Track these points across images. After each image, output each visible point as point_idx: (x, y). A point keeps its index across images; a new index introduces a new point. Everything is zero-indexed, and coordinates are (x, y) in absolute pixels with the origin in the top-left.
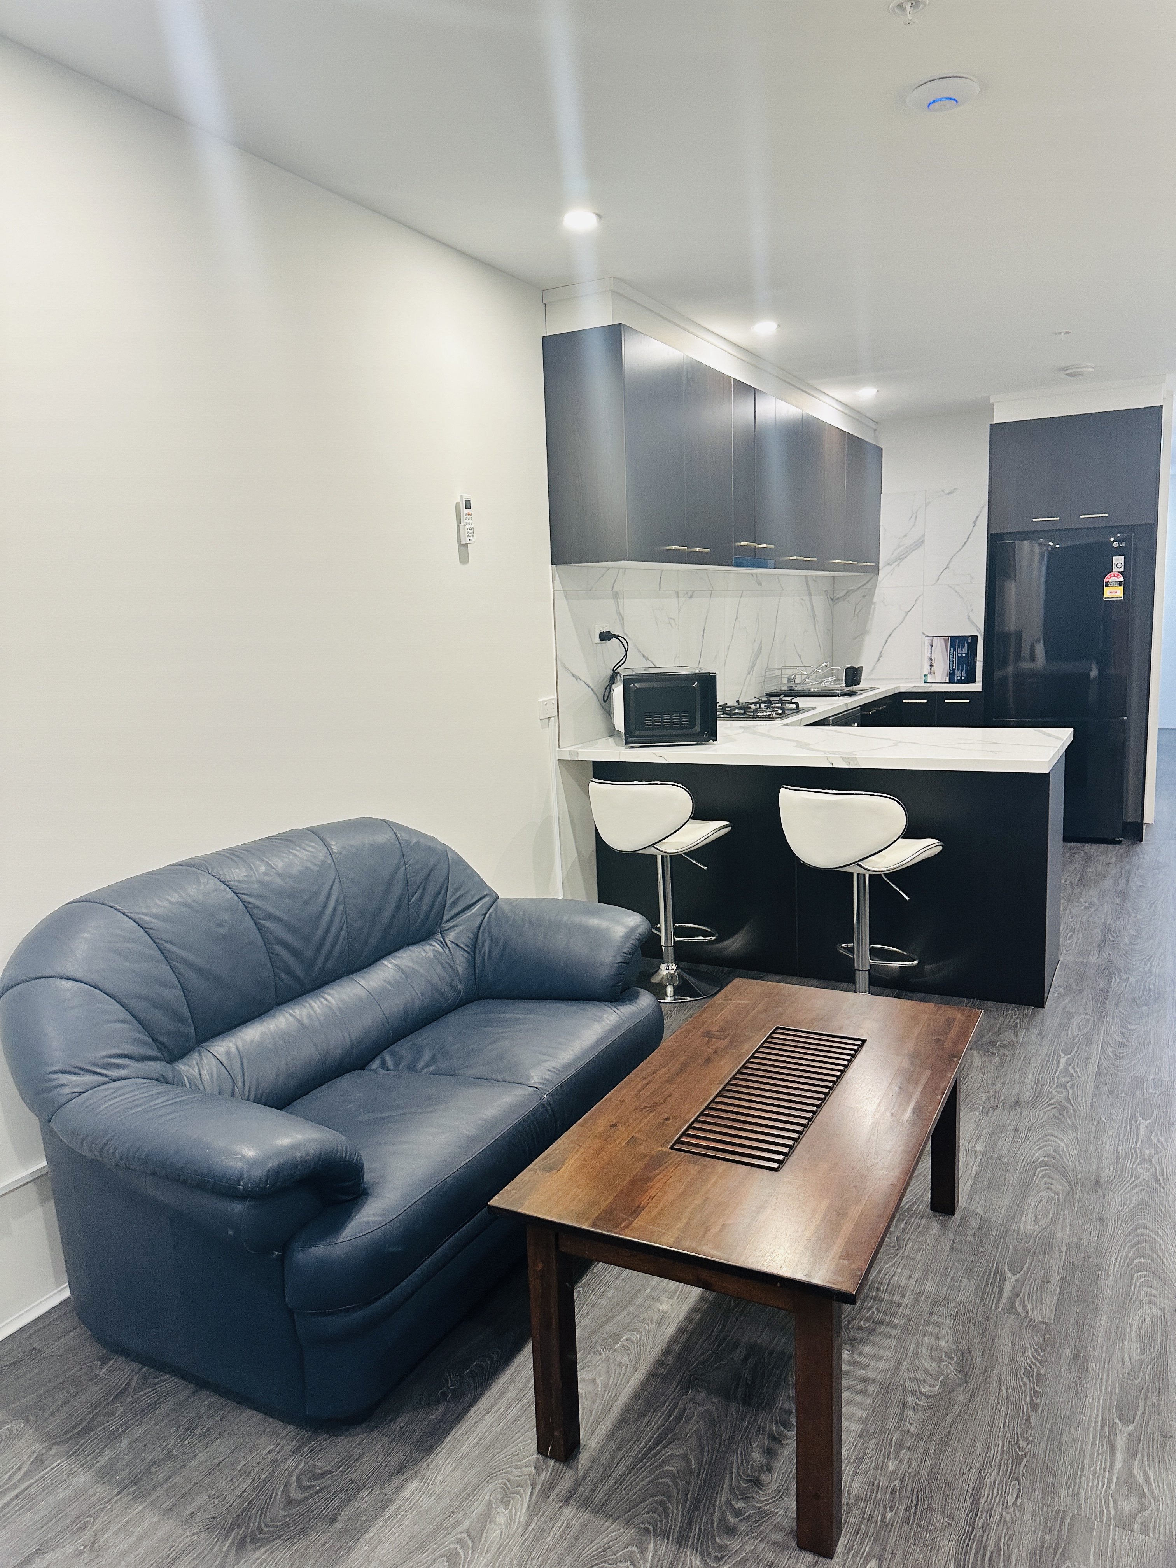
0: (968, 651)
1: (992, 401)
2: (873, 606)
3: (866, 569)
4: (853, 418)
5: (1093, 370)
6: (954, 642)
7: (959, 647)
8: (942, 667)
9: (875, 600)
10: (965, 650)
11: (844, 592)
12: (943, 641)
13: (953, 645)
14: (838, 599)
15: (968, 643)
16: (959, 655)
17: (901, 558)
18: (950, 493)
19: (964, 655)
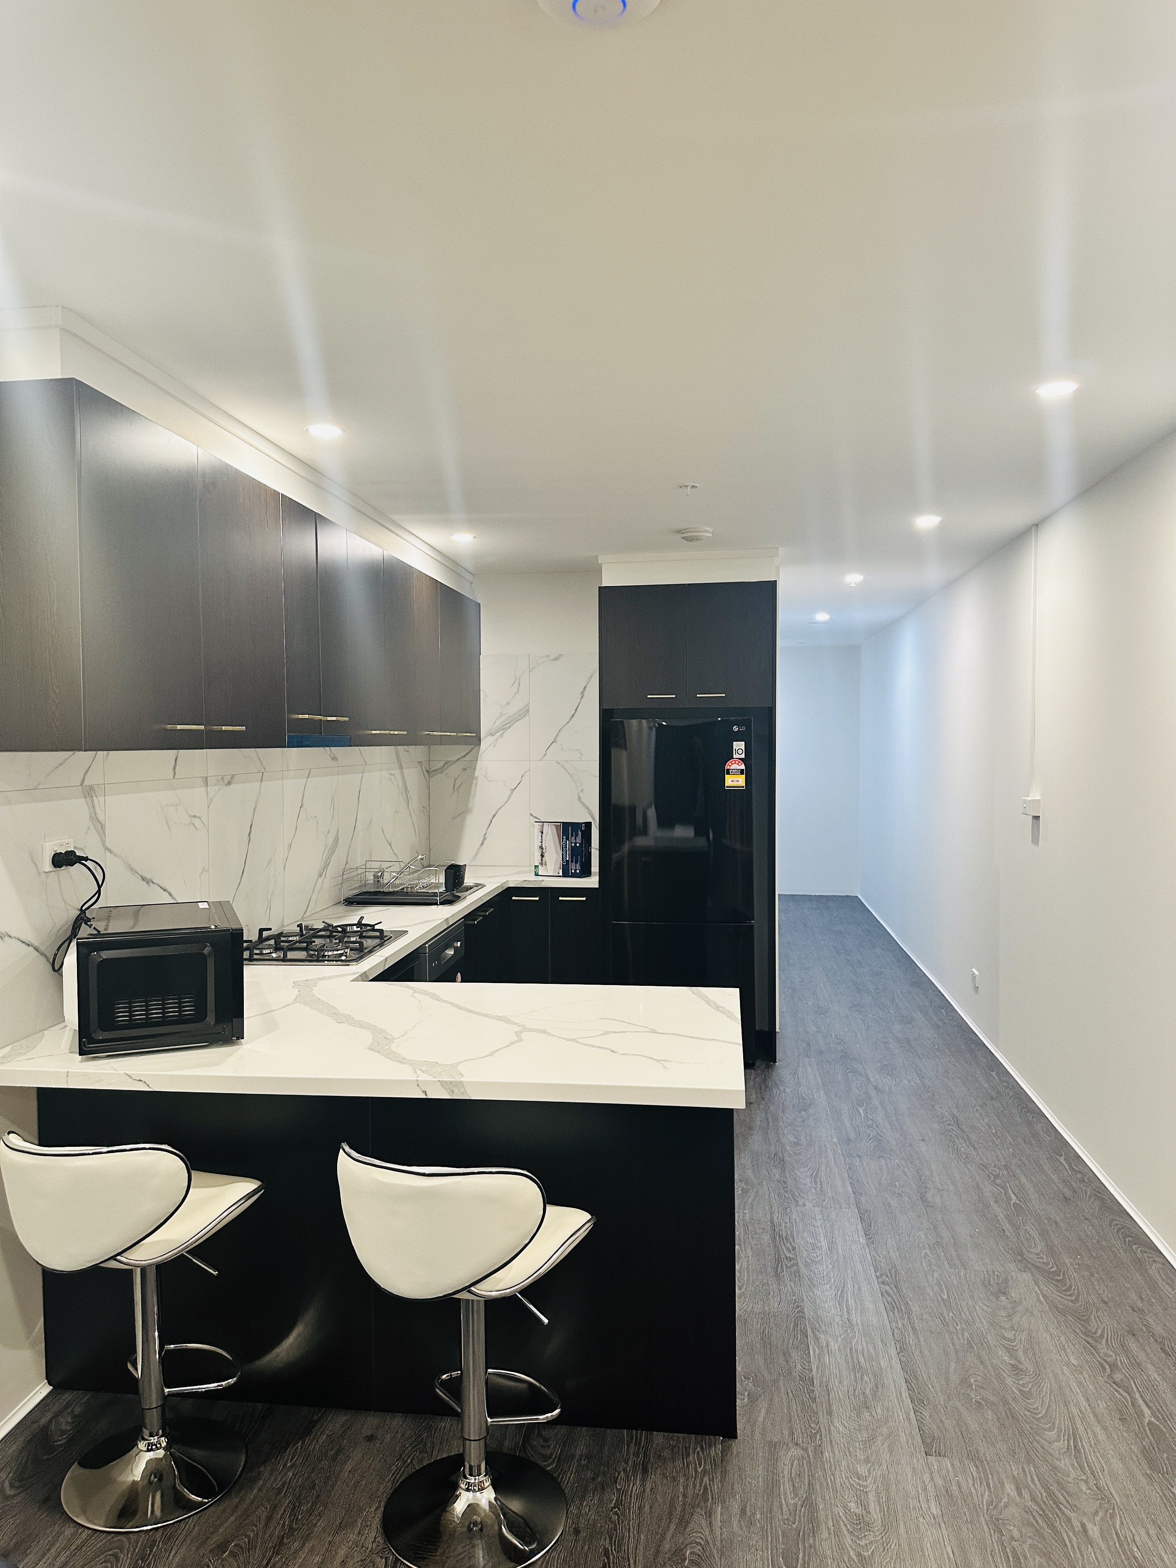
0: (582, 841)
1: (600, 562)
2: (474, 782)
3: (465, 741)
4: (447, 567)
5: (711, 535)
6: (567, 829)
7: (572, 836)
8: (554, 858)
9: (477, 774)
10: (579, 840)
11: (441, 764)
12: (554, 828)
13: (566, 833)
14: (434, 771)
15: (582, 831)
16: (573, 845)
17: (504, 728)
18: (556, 659)
19: (578, 845)
